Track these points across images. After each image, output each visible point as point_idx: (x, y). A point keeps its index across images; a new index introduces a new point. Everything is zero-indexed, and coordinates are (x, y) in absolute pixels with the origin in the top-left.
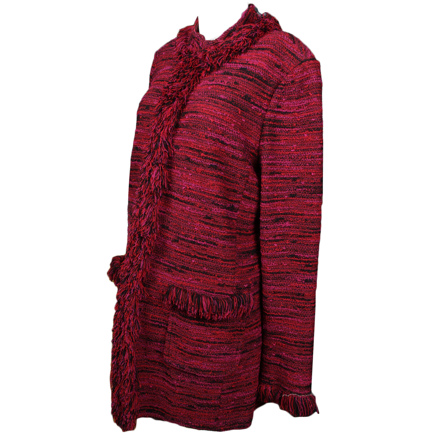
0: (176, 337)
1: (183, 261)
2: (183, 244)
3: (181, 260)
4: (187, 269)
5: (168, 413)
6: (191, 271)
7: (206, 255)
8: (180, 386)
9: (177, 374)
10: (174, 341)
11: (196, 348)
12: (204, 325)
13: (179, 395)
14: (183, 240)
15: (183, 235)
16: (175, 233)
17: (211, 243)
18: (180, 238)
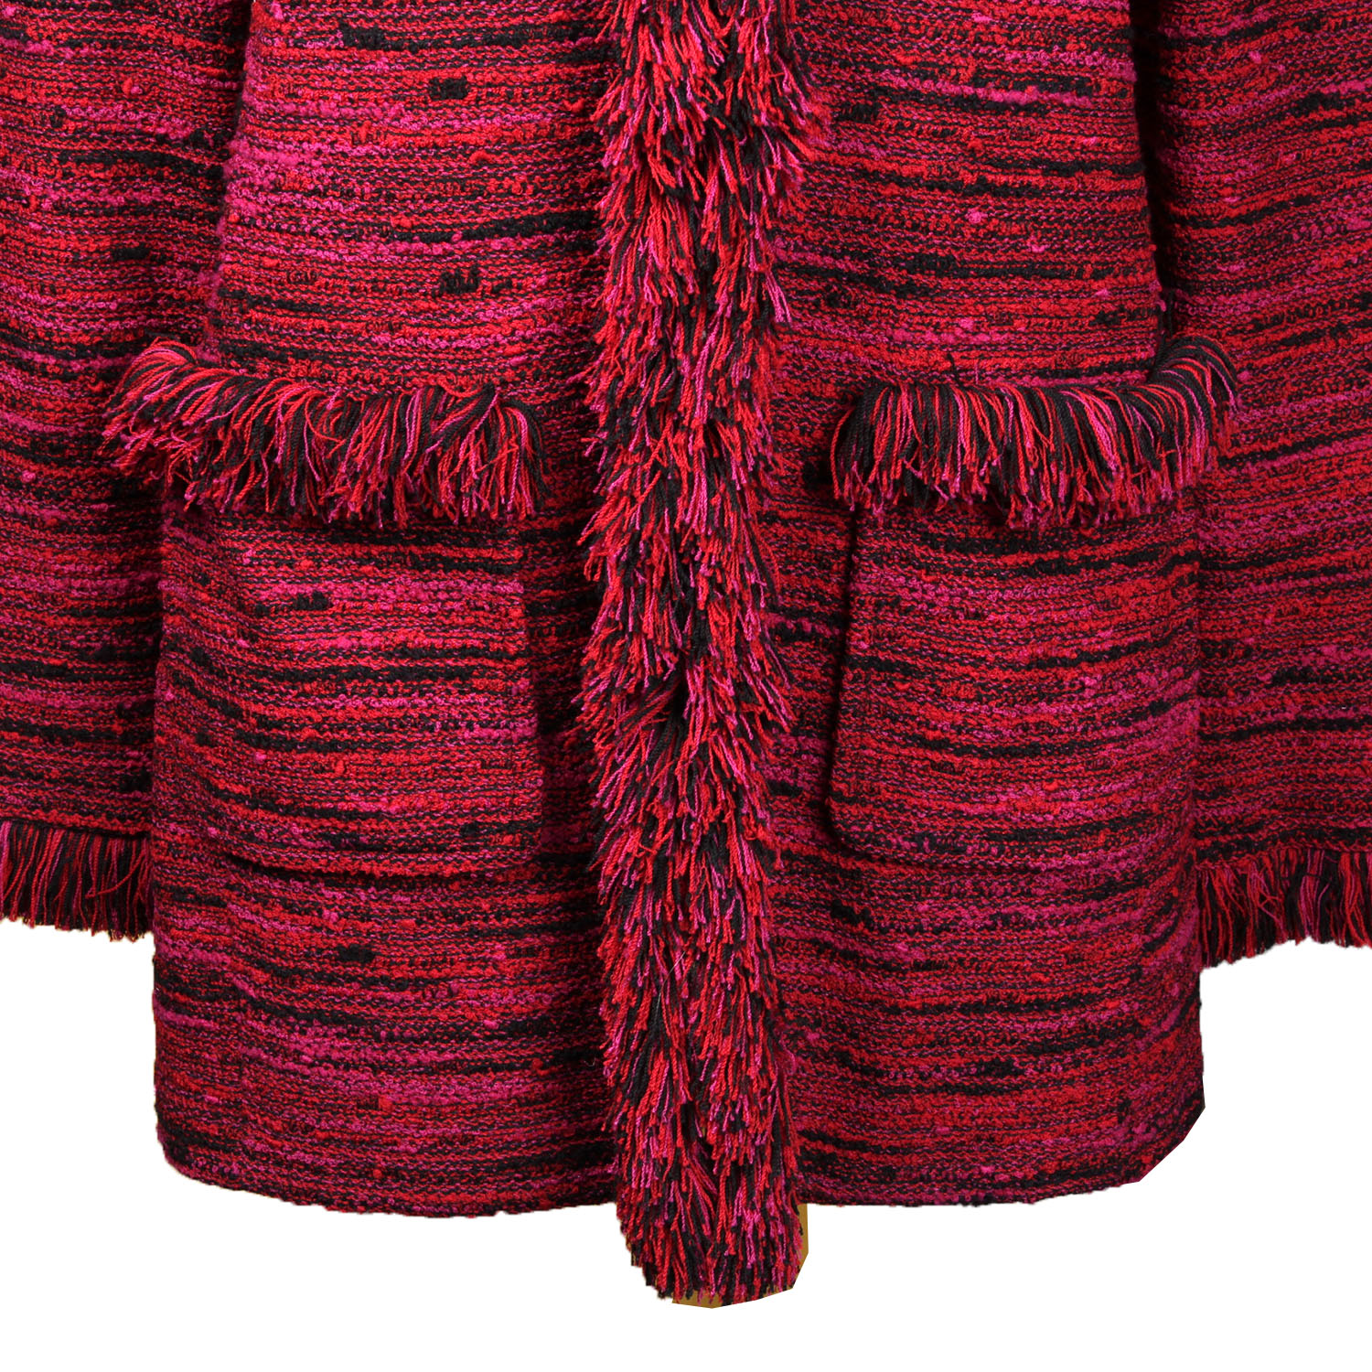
0: (903, 681)
1: (915, 227)
2: (907, 124)
3: (908, 223)
4: (945, 267)
5: (860, 1146)
6: (965, 278)
7: (1035, 163)
8: (928, 966)
9: (908, 898)
10: (891, 703)
11: (1029, 709)
12: (1062, 568)
13: (922, 1020)
14: (913, 96)
15: (905, 68)
16: (844, 65)
17: (1064, 84)
18: (885, 91)
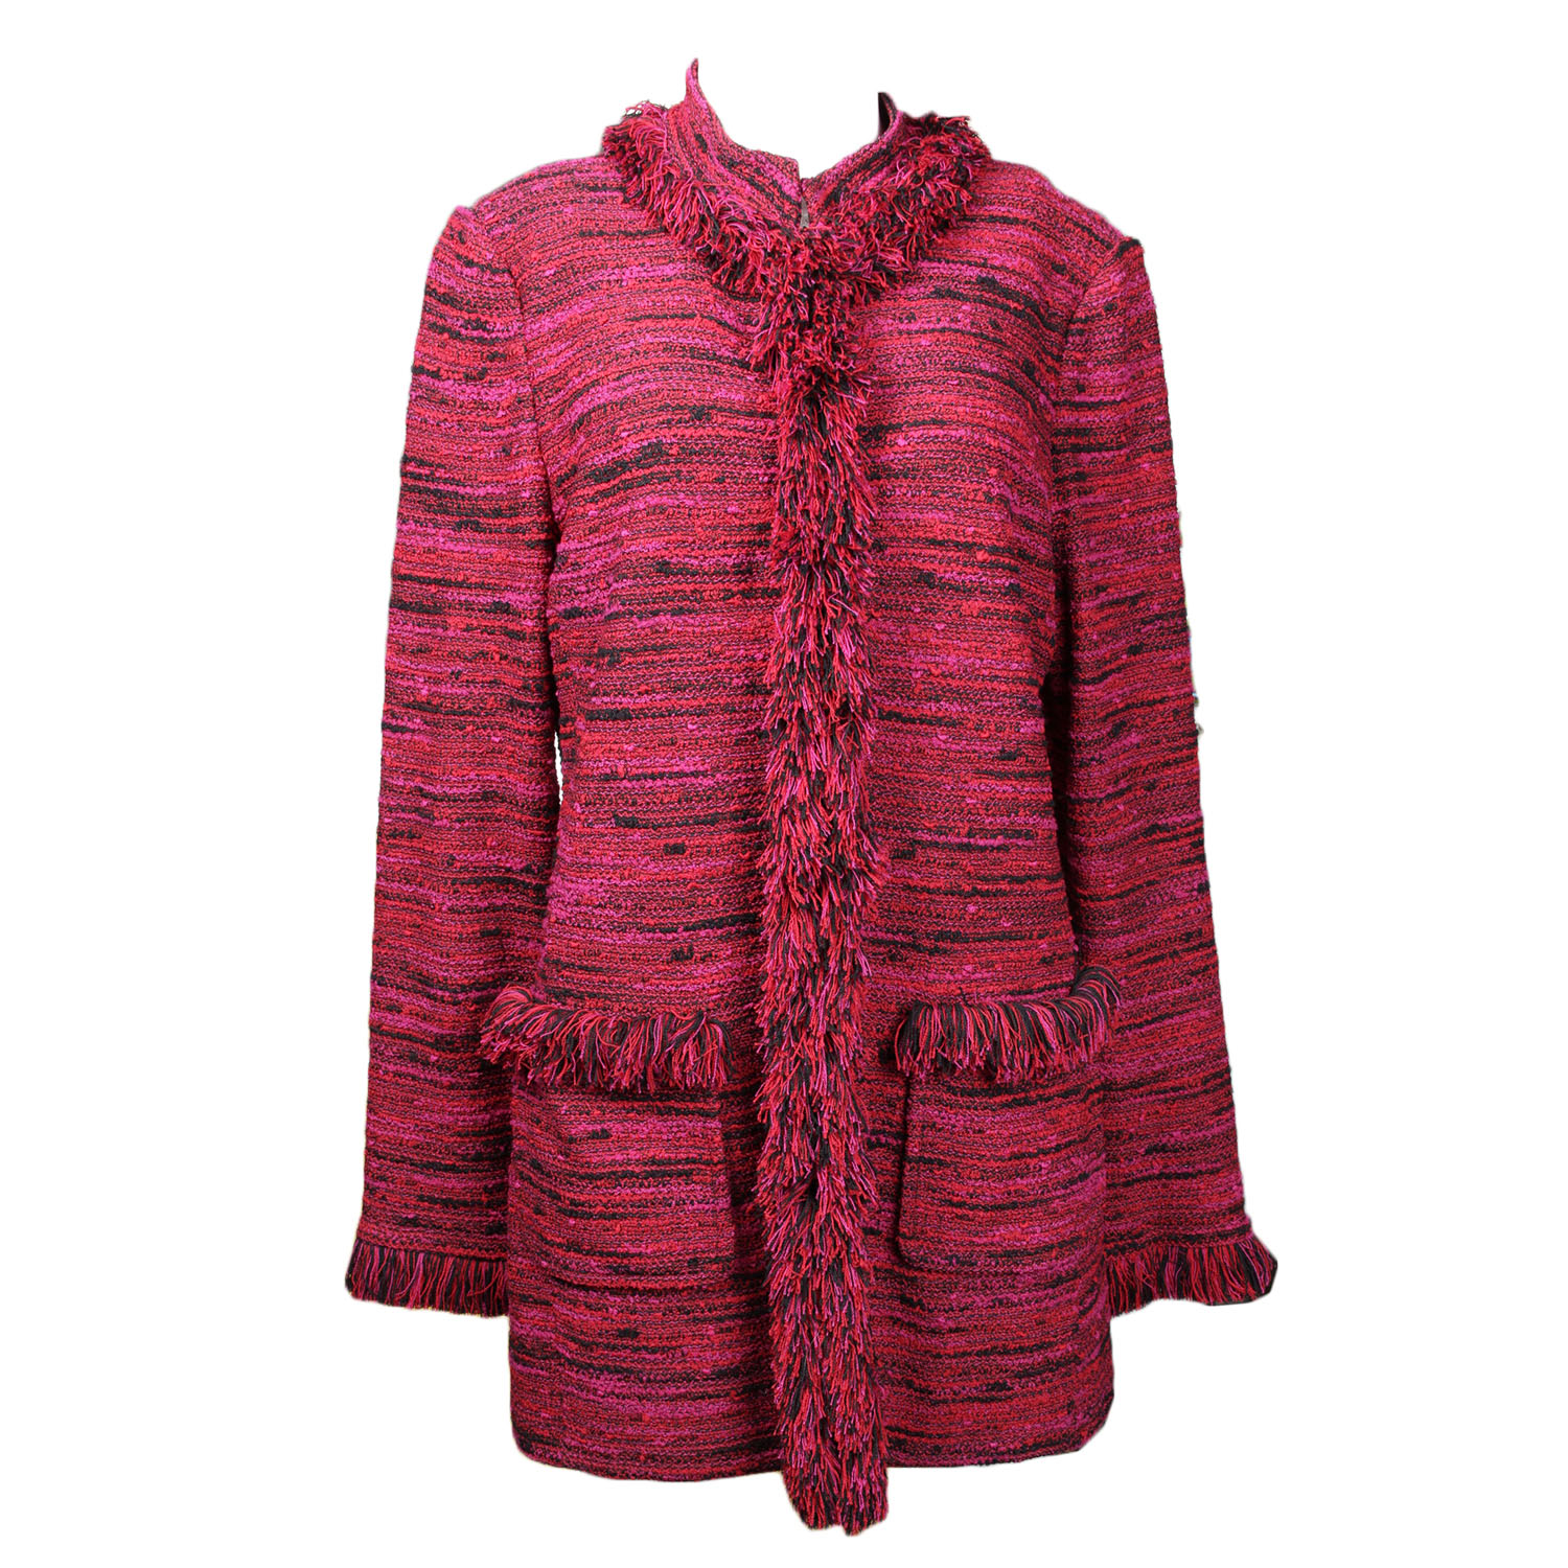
0: (939, 1169)
1: (938, 916)
2: (932, 860)
3: (934, 914)
4: (955, 938)
5: (920, 1435)
6: (967, 942)
7: (1004, 878)
8: (957, 1330)
9: (945, 1292)
10: (933, 1182)
11: (1011, 1182)
12: (1027, 1102)
13: (954, 1361)
14: (934, 845)
15: (929, 829)
16: (896, 829)
17: (1018, 834)
18: (918, 842)
